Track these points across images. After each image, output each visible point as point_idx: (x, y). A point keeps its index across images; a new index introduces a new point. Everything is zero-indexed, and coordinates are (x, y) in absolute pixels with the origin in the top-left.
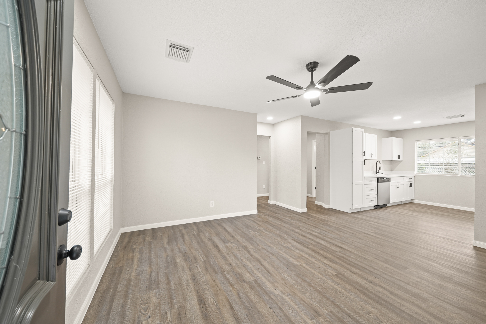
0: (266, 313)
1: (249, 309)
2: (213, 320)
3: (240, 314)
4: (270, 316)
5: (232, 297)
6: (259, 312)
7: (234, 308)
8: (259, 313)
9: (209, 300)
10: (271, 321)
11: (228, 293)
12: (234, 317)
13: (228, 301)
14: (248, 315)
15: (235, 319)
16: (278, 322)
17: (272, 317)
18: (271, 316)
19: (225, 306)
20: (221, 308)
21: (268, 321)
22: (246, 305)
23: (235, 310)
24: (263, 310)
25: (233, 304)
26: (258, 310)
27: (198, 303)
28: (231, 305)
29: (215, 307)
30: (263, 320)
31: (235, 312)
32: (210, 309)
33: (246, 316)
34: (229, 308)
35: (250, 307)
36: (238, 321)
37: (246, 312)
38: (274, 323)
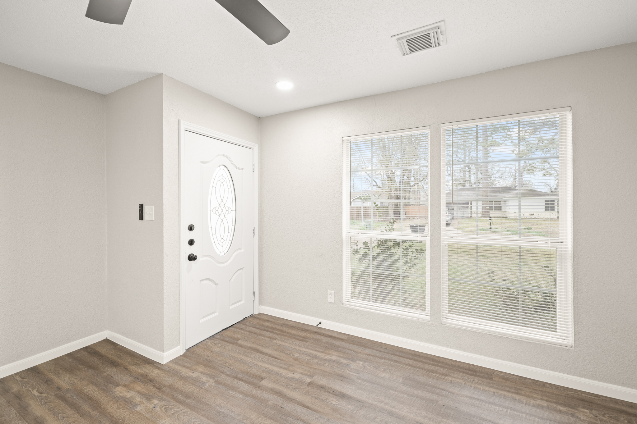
0: (261, 421)
1: (283, 415)
2: (312, 389)
3: (291, 405)
4: (256, 420)
5: (315, 418)
6: (271, 418)
7: (301, 407)
8: (269, 417)
9: (337, 400)
10: (252, 416)
11: (326, 420)
12: (294, 400)
13: (314, 410)
14: (281, 408)
15: (292, 399)
16: (244, 419)
17: (252, 420)
18: (254, 421)
19: (312, 404)
20: (316, 400)
21: (256, 414)
22: (290, 417)
23: (299, 406)
24: (267, 423)
25: (307, 410)
26: (273, 420)
27: (343, 393)
28: (308, 408)
29: (322, 398)
30: (263, 412)
31: (297, 404)
32: (324, 394)
33: (283, 406)
34: (307, 405)
35: (284, 418)
36: (287, 398)
37: (285, 411)
38: (248, 416)
